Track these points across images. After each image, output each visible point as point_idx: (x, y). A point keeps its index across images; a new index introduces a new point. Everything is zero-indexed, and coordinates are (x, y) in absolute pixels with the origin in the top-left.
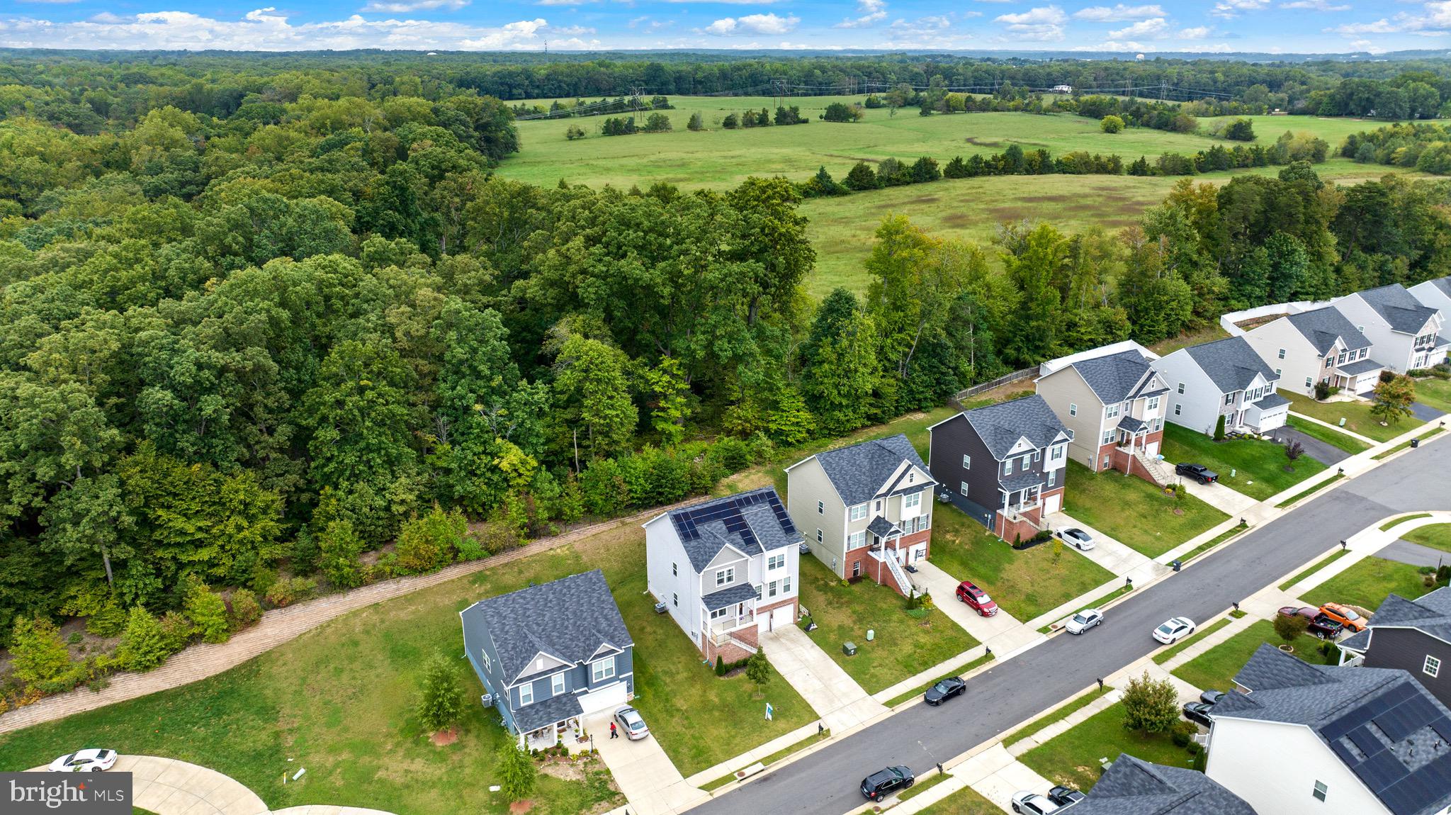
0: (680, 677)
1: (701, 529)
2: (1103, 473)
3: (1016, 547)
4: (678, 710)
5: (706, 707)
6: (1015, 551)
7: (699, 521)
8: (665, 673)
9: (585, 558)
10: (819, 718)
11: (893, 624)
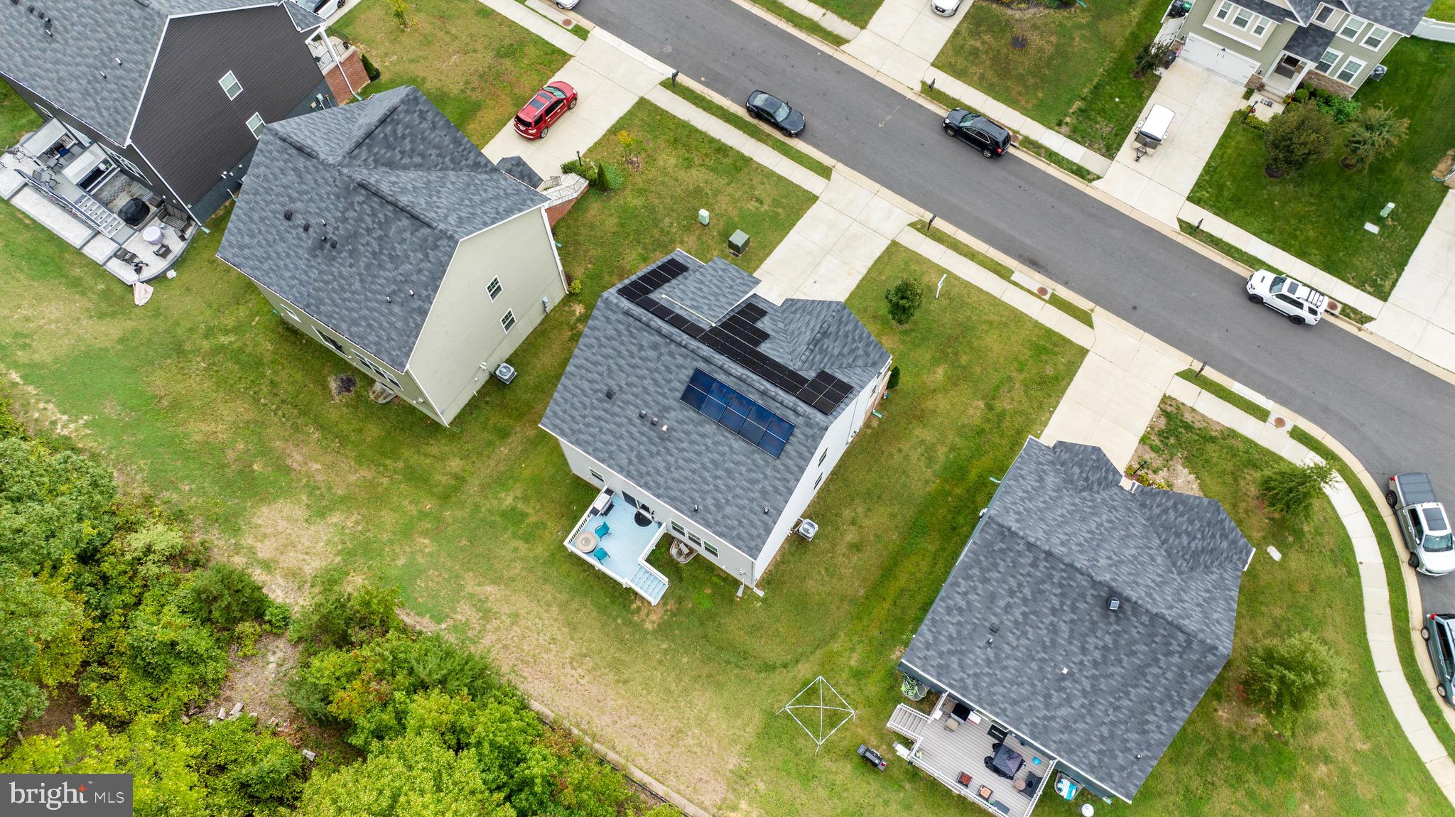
0: (928, 435)
3: (378, 72)
4: (990, 408)
5: (960, 376)
8: (931, 460)
9: (733, 762)
10: (894, 244)
11: (656, 201)
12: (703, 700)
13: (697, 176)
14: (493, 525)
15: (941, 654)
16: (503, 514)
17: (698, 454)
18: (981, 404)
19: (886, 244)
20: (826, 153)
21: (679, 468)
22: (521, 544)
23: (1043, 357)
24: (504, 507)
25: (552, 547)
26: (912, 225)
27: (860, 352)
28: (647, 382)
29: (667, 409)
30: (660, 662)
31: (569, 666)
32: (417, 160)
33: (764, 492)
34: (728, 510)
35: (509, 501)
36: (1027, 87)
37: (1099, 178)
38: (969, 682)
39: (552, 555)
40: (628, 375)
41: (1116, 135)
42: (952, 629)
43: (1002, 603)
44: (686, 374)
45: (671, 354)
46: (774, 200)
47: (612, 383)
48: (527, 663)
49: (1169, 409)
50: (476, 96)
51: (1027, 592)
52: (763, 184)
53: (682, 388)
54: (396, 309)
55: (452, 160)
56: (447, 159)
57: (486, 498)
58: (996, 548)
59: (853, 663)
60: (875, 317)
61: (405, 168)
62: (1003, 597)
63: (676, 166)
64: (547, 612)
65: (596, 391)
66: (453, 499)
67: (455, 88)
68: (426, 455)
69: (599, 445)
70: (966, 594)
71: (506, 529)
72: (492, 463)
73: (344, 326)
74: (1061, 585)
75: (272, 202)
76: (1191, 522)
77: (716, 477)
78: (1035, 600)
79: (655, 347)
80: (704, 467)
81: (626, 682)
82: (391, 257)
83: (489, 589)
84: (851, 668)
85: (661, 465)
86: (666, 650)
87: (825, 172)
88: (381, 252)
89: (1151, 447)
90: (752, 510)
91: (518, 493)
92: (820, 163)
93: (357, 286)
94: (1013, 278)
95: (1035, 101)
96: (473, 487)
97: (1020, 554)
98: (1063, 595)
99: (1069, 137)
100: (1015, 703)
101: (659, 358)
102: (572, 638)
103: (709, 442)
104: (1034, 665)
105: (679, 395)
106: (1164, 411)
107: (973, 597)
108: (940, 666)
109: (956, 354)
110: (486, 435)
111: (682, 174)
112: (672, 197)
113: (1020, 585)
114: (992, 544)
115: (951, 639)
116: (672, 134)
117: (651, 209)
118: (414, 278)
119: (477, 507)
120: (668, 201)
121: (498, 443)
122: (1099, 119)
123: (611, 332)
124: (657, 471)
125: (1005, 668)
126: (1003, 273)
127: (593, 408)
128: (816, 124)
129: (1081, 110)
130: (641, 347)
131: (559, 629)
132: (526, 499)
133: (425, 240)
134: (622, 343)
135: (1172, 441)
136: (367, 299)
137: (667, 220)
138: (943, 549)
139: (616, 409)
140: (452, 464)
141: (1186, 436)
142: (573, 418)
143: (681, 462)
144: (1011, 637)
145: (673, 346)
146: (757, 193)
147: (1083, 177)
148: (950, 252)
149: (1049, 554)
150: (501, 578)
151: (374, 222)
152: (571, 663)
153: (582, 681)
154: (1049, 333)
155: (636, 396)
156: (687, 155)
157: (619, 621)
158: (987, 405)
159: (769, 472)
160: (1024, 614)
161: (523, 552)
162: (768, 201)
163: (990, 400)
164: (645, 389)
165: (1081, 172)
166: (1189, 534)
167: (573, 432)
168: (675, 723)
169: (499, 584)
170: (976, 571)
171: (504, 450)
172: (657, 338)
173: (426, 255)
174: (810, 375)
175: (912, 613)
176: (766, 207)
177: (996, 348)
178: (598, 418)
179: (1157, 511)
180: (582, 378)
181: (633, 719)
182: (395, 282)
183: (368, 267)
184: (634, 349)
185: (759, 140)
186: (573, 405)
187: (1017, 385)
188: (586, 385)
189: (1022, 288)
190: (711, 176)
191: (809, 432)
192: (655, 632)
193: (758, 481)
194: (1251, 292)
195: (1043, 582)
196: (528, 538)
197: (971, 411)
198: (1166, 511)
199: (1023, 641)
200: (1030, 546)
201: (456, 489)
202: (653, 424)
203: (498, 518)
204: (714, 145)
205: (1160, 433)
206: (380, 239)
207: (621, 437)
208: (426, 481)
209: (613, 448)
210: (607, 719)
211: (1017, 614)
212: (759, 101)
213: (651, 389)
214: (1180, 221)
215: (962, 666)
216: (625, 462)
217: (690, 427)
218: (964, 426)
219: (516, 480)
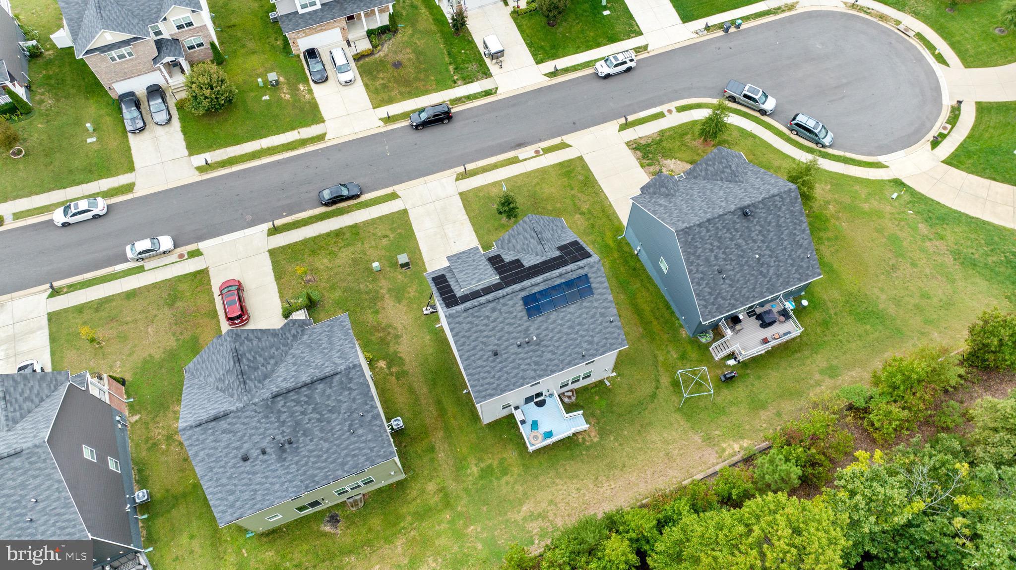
4: (583, 214)
9: (697, 439)
10: (461, 194)
11: (345, 284)
12: (654, 436)
13: (345, 255)
14: (484, 487)
15: (713, 304)
16: (481, 477)
17: (560, 332)
18: (578, 216)
19: (458, 198)
20: (382, 188)
21: (558, 347)
22: (506, 478)
23: (573, 175)
24: (477, 475)
25: (519, 462)
26: (457, 179)
27: (555, 228)
28: (506, 329)
29: (527, 329)
30: (620, 444)
31: (600, 489)
32: (272, 361)
33: (602, 315)
34: (596, 339)
35: (475, 470)
36: (423, 80)
37: (497, 88)
38: (733, 301)
39: (524, 465)
40: (495, 336)
41: (481, 65)
42: (707, 290)
43: (712, 258)
44: (520, 305)
45: (504, 305)
46: (391, 229)
47: (491, 348)
48: (586, 508)
49: (634, 146)
50: (187, 335)
51: (716, 243)
52: (376, 228)
53: (524, 313)
54: (360, 431)
55: (284, 345)
56: (282, 347)
57: (464, 482)
58: (689, 240)
59: (675, 356)
60: (496, 229)
61: (273, 371)
62: (710, 256)
63: (330, 261)
64: (557, 485)
65: (487, 360)
66: (452, 501)
67: (172, 343)
68: (414, 499)
69: (513, 380)
70: (697, 270)
71: (491, 481)
72: (445, 466)
73: (339, 473)
74: (724, 227)
75: (226, 463)
76: (721, 163)
77: (577, 333)
78: (721, 243)
79: (494, 310)
80: (568, 334)
81: (624, 466)
82: (330, 411)
83: (524, 508)
84: (677, 358)
85: (549, 356)
86: (615, 439)
87: (394, 196)
88: (322, 415)
89: (648, 165)
90: (606, 328)
91: (474, 462)
92: (387, 195)
93: (326, 445)
94: (521, 159)
95: (434, 83)
96: (452, 485)
97: (699, 233)
98: (728, 230)
99: (466, 84)
100: (754, 289)
101: (501, 313)
102: (582, 480)
103: (559, 322)
104: (746, 267)
105: (526, 318)
106: (634, 149)
107: (701, 269)
108: (717, 309)
109: (544, 208)
110: (425, 459)
111: (338, 262)
112: (348, 275)
113: (711, 244)
114: (687, 241)
115: (710, 294)
116: (307, 250)
117: (347, 290)
118: (354, 406)
119: (466, 490)
120: (350, 278)
121: (435, 456)
122: (466, 66)
123: (466, 327)
124: (551, 360)
125: (738, 280)
126: (515, 161)
127: (493, 368)
128: (361, 181)
129: (456, 69)
130: (488, 317)
131: (573, 484)
132: (481, 460)
133: (341, 383)
134: (477, 325)
135: (651, 156)
136: (338, 446)
137: (362, 286)
138: (642, 280)
139: (505, 356)
140: (430, 488)
141: (652, 149)
142: (489, 383)
143: (556, 344)
144: (728, 267)
145: (502, 301)
146: (379, 234)
147: (492, 94)
148: (486, 174)
149: (708, 220)
150: (520, 499)
151: (302, 406)
152: (598, 487)
153: (613, 486)
154: (561, 165)
155: (507, 340)
156: (328, 252)
157: (584, 453)
158: (580, 214)
159: (596, 304)
160: (724, 253)
161: (512, 480)
162: (388, 233)
163: (578, 210)
164: (509, 333)
165: (488, 93)
166: (726, 167)
167: (495, 389)
168: (661, 454)
169: (524, 502)
170: (692, 258)
171: (441, 455)
172: (491, 305)
173: (350, 389)
174: (557, 253)
175: (666, 314)
176: (391, 236)
177: (553, 190)
178: (501, 370)
179: (703, 173)
180: (474, 361)
181: (648, 472)
182: (345, 420)
183: (322, 430)
184: (485, 321)
185: (348, 212)
186: (483, 378)
187: (579, 195)
188: (480, 363)
189: (529, 159)
190: (351, 249)
191: (595, 269)
192: (601, 438)
193: (596, 313)
194: (603, 75)
195: (717, 233)
196: (505, 471)
197: (579, 223)
198: (706, 170)
199: (734, 263)
200: (700, 225)
201: (446, 495)
202: (528, 343)
203: (481, 482)
204: (332, 235)
205: (644, 158)
206: (314, 409)
207: (520, 365)
208: (430, 509)
209: (521, 373)
210: (642, 485)
211: (721, 255)
212: (327, 195)
213: (511, 329)
214: (545, 75)
215: (724, 299)
216: (532, 374)
217: (545, 325)
218: (585, 230)
219: (465, 458)
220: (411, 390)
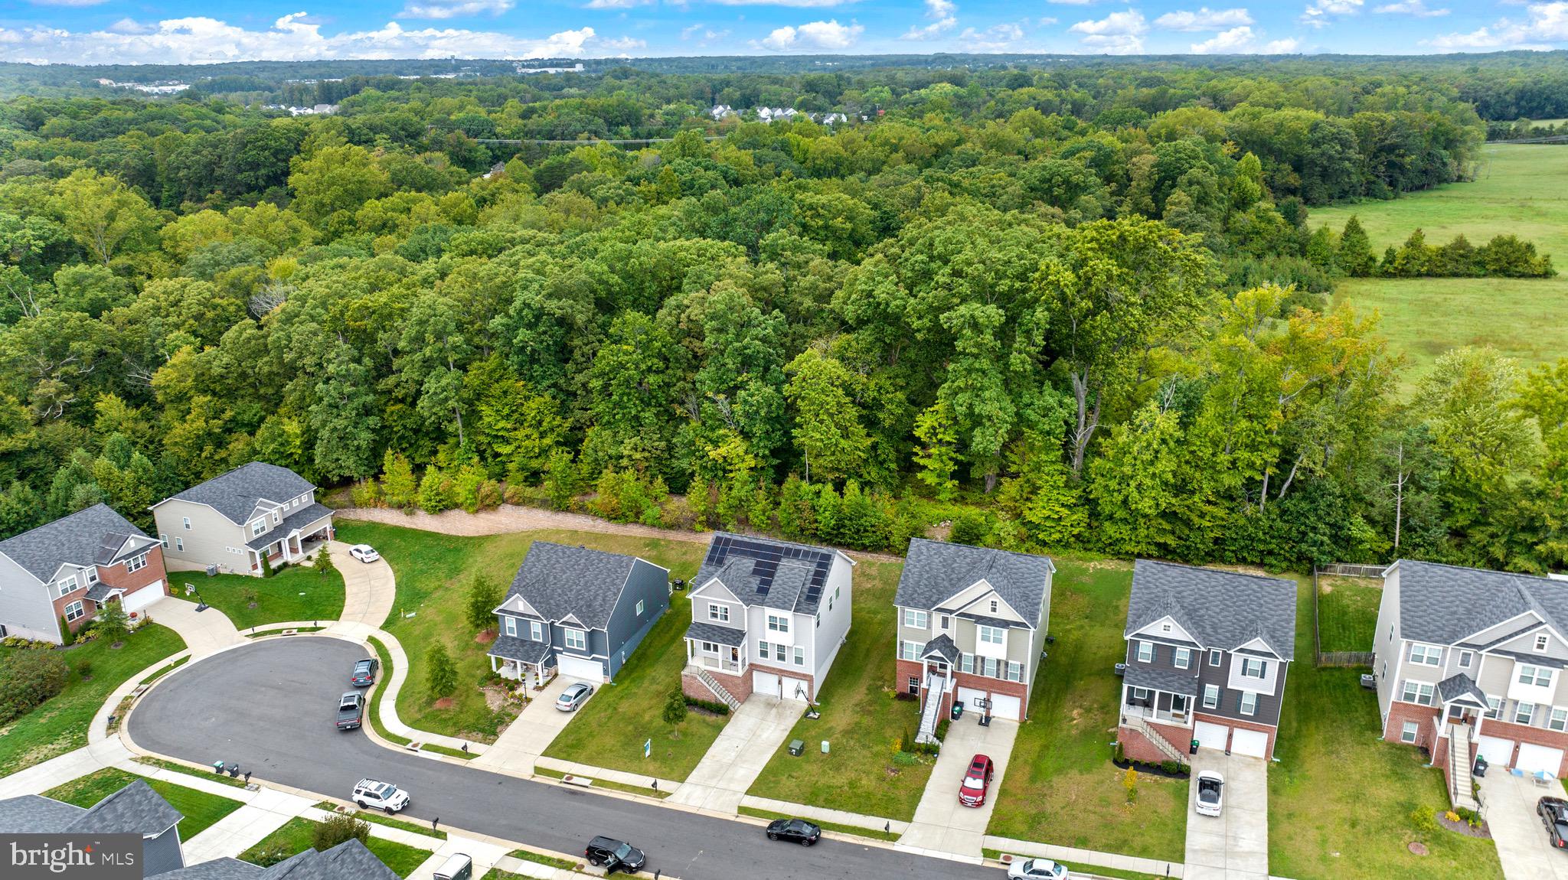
0: (654, 687)
1: (730, 559)
2: (1392, 745)
3: (1116, 762)
4: (615, 709)
5: (633, 719)
6: (1109, 764)
7: (732, 551)
10: (682, 781)
11: (865, 752)
13: (841, 780)
19: (690, 779)
20: (745, 824)
26: (669, 794)
37: (507, 855)
49: (492, 737)
50: (1039, 785)
52: (791, 790)
63: (860, 779)
87: (743, 810)
92: (748, 815)
94: (591, 781)
106: (496, 735)
111: (853, 775)
112: (854, 759)
116: (874, 801)
117: (866, 747)
120: (856, 755)
126: (599, 782)
137: (852, 744)
146: (793, 784)
147: (522, 851)
156: (855, 790)
162: (783, 782)
165: (523, 856)
176: (784, 778)
189: (585, 776)
190: (832, 782)
204: (838, 804)
214: (445, 839)
219: (880, 623)
220: (879, 667)
